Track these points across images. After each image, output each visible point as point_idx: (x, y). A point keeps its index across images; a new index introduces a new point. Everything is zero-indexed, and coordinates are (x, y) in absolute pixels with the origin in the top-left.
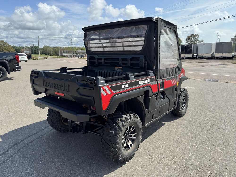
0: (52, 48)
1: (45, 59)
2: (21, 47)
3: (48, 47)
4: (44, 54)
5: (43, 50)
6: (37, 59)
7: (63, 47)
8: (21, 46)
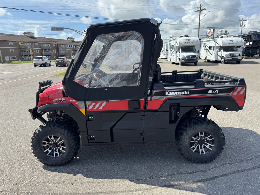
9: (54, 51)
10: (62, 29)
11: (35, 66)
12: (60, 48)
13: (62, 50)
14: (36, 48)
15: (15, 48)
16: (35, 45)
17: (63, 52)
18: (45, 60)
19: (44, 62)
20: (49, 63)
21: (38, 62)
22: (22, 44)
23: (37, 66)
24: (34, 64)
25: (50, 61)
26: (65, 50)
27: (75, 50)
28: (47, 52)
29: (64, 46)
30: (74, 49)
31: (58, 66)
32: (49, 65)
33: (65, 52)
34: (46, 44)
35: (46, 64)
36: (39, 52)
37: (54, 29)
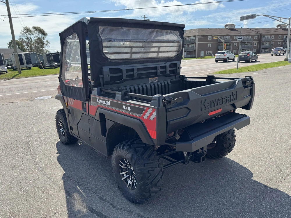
9: (255, 43)
10: (253, 16)
11: (217, 61)
12: (263, 40)
13: (265, 42)
14: (234, 42)
15: (213, 42)
16: (233, 38)
17: (266, 44)
18: (229, 55)
19: (226, 57)
20: (233, 58)
21: (219, 57)
22: (216, 38)
23: (218, 62)
24: (215, 59)
25: (235, 55)
26: (270, 42)
27: (284, 41)
28: (246, 45)
29: (269, 36)
30: (284, 39)
31: (240, 62)
32: (232, 60)
33: (270, 44)
34: (246, 36)
35: (228, 59)
36: (236, 46)
37: (243, 18)
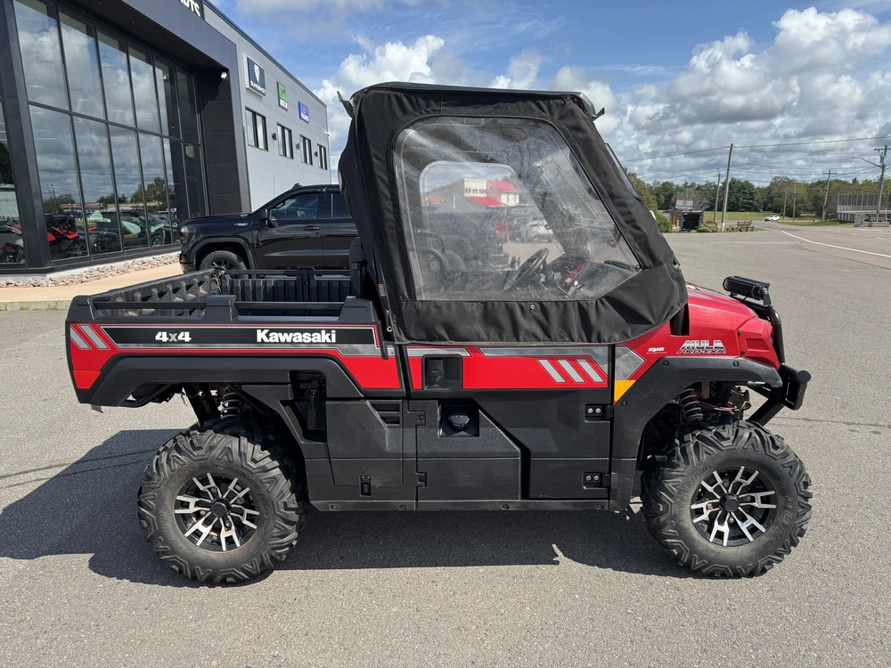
0: (805, 185)
1: (739, 233)
2: (689, 187)
3: (790, 183)
4: (770, 210)
5: (769, 193)
6: (713, 231)
7: (855, 181)
8: (689, 184)
